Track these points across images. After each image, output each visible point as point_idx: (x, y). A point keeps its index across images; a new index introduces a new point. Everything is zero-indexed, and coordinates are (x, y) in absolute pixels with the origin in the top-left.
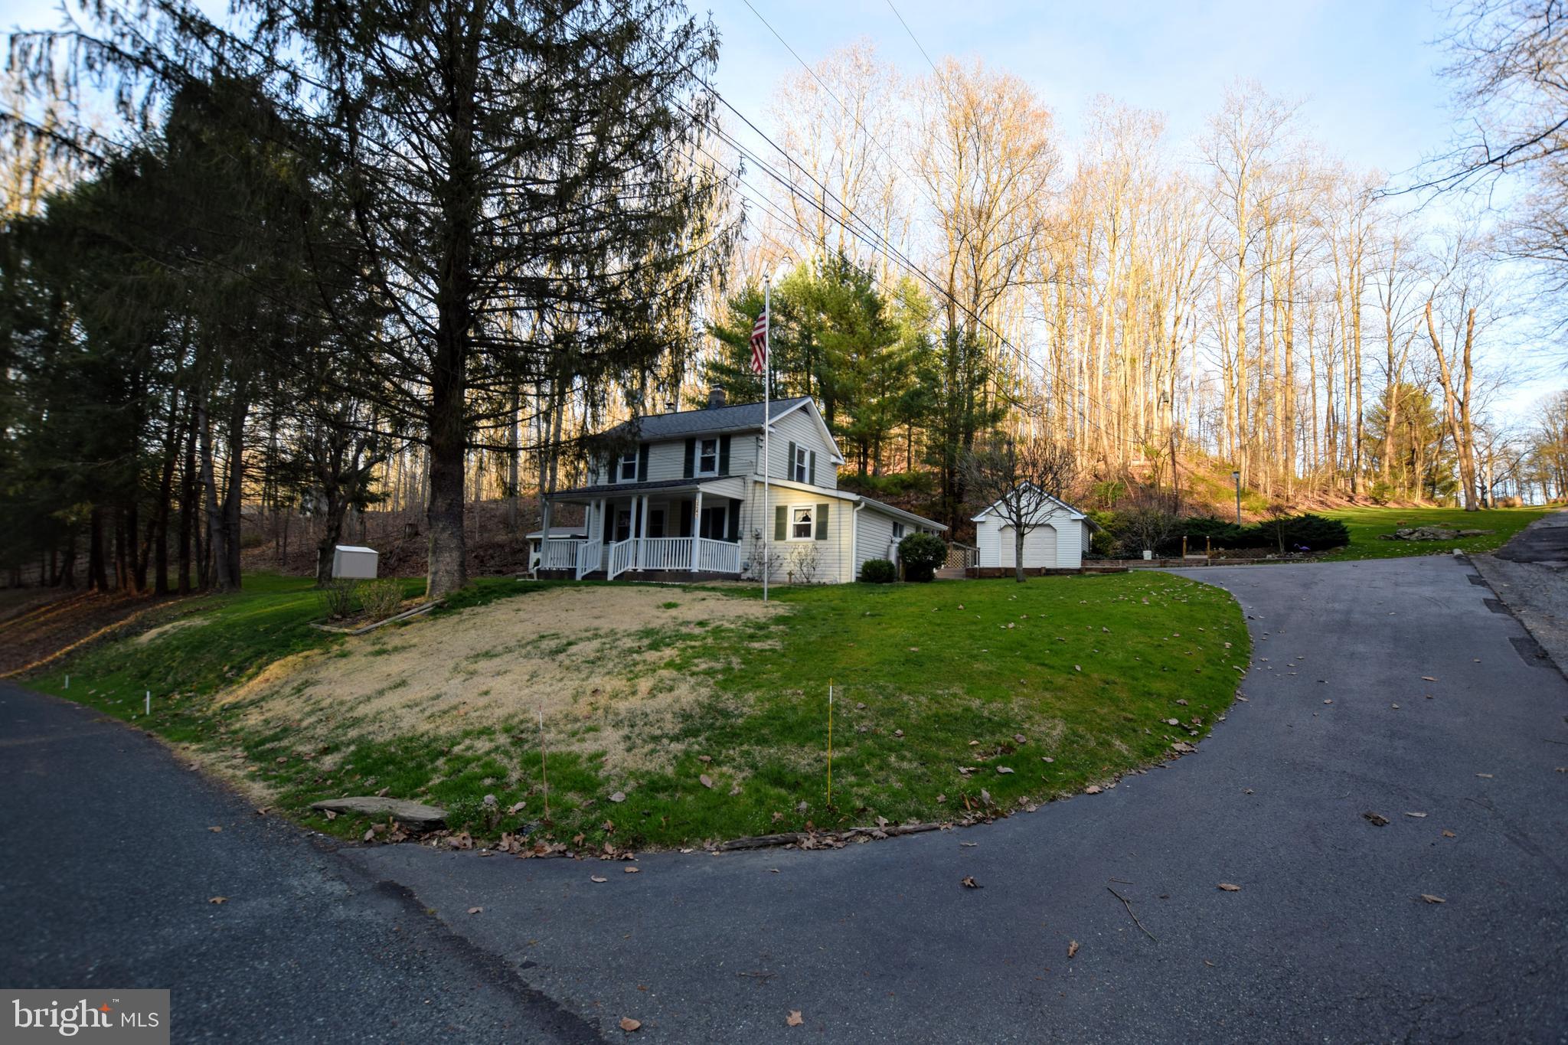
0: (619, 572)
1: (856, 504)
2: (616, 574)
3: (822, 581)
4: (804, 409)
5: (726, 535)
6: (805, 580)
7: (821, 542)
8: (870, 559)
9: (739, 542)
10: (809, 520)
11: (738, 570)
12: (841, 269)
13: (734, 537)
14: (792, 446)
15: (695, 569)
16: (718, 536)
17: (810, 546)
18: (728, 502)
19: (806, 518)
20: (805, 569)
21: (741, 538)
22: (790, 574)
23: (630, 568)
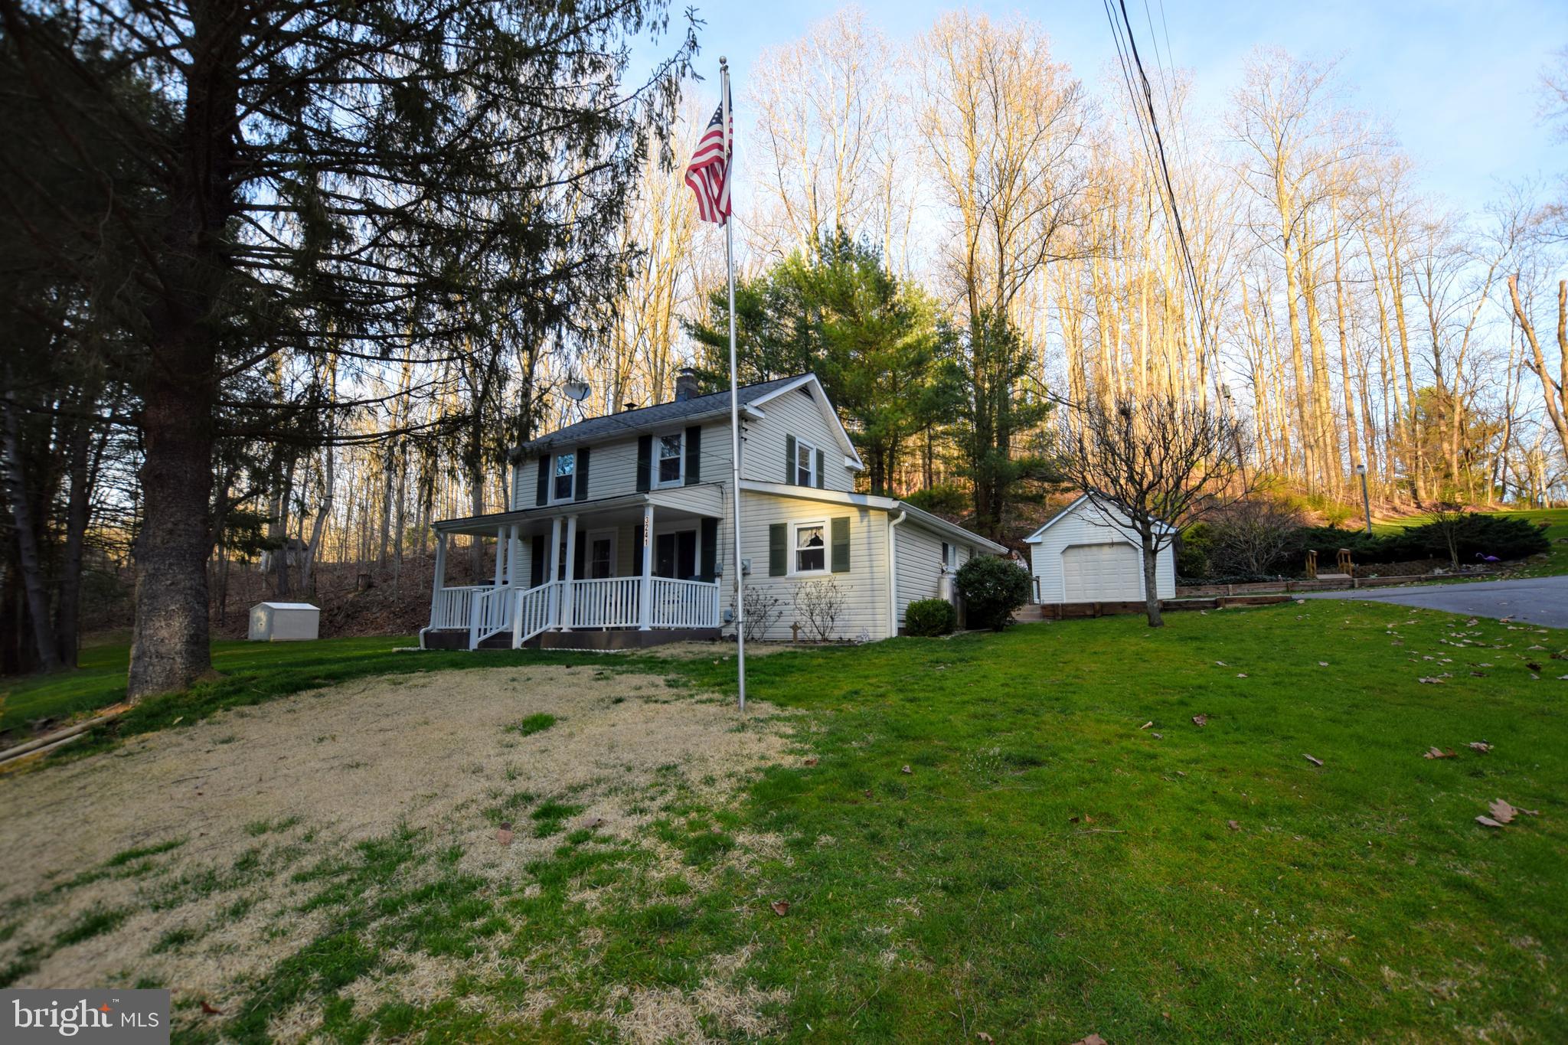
0: (533, 634)
1: (893, 514)
2: (527, 637)
3: (846, 637)
4: (805, 390)
5: (698, 571)
6: (819, 637)
7: (840, 576)
8: (917, 598)
9: (718, 580)
10: (821, 543)
11: (717, 623)
12: (841, 248)
13: (710, 574)
14: (791, 441)
15: (646, 625)
16: (686, 573)
17: (825, 581)
18: (699, 522)
19: (817, 541)
20: (818, 620)
21: (720, 575)
22: (795, 627)
23: (551, 626)
